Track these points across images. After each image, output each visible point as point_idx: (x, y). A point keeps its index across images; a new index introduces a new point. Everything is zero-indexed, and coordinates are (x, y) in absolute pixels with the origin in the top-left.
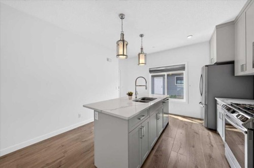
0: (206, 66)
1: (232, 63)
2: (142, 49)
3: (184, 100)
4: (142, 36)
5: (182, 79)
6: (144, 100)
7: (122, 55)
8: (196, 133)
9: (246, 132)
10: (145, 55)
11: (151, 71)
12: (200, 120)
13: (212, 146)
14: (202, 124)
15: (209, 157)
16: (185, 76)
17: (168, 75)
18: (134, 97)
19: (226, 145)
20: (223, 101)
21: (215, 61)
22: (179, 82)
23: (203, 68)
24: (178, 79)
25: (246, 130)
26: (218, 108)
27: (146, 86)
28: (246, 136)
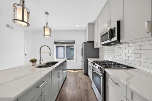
0: (84, 42)
1: (93, 42)
2: (47, 24)
3: (74, 61)
4: (47, 13)
5: (73, 49)
6: (49, 64)
7: (20, 21)
8: (80, 78)
9: (102, 76)
10: (50, 30)
11: (55, 43)
12: (82, 70)
13: (87, 83)
14: (82, 72)
15: (86, 91)
16: (75, 48)
17: (66, 46)
18: (38, 63)
19: (93, 82)
20: (91, 60)
21: (87, 40)
22: (72, 50)
23: (83, 43)
24: (71, 49)
25: (102, 74)
26: (88, 63)
27: (50, 53)
28: (102, 77)
